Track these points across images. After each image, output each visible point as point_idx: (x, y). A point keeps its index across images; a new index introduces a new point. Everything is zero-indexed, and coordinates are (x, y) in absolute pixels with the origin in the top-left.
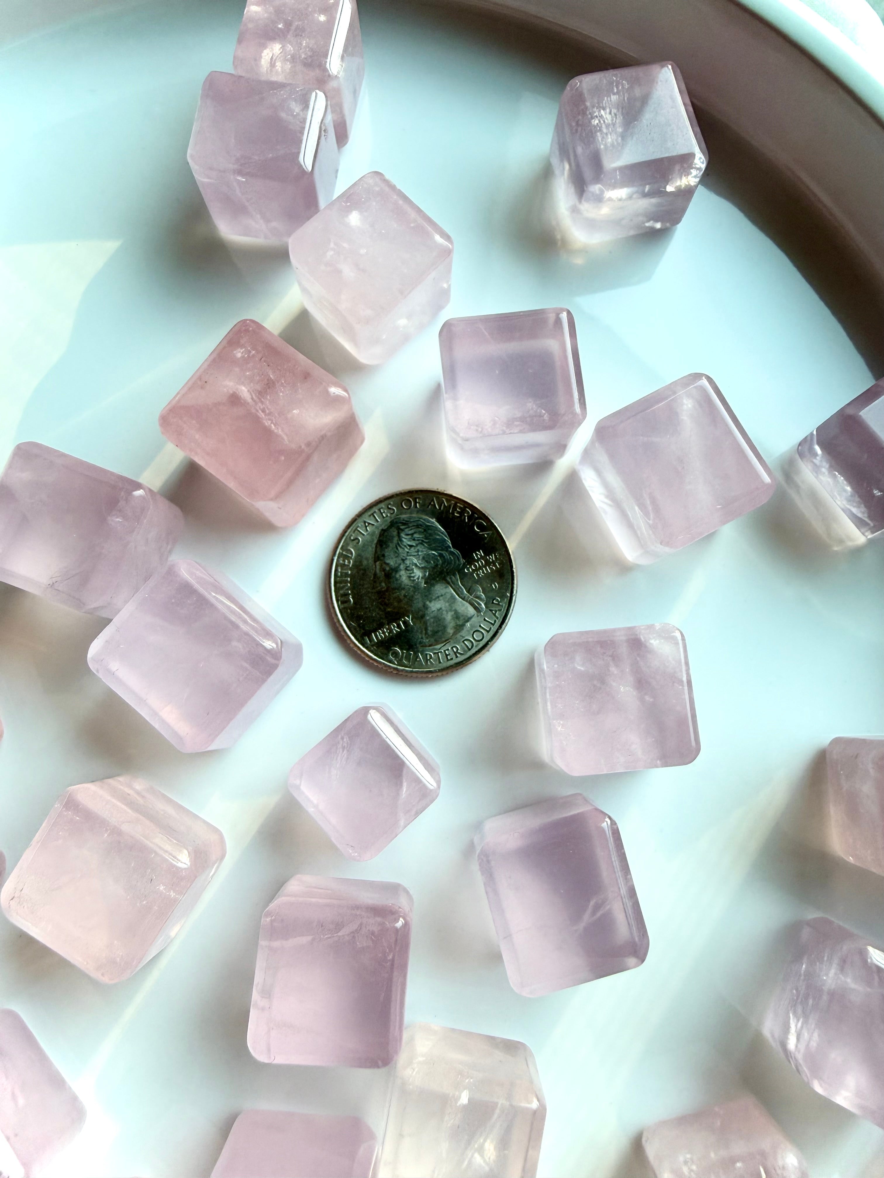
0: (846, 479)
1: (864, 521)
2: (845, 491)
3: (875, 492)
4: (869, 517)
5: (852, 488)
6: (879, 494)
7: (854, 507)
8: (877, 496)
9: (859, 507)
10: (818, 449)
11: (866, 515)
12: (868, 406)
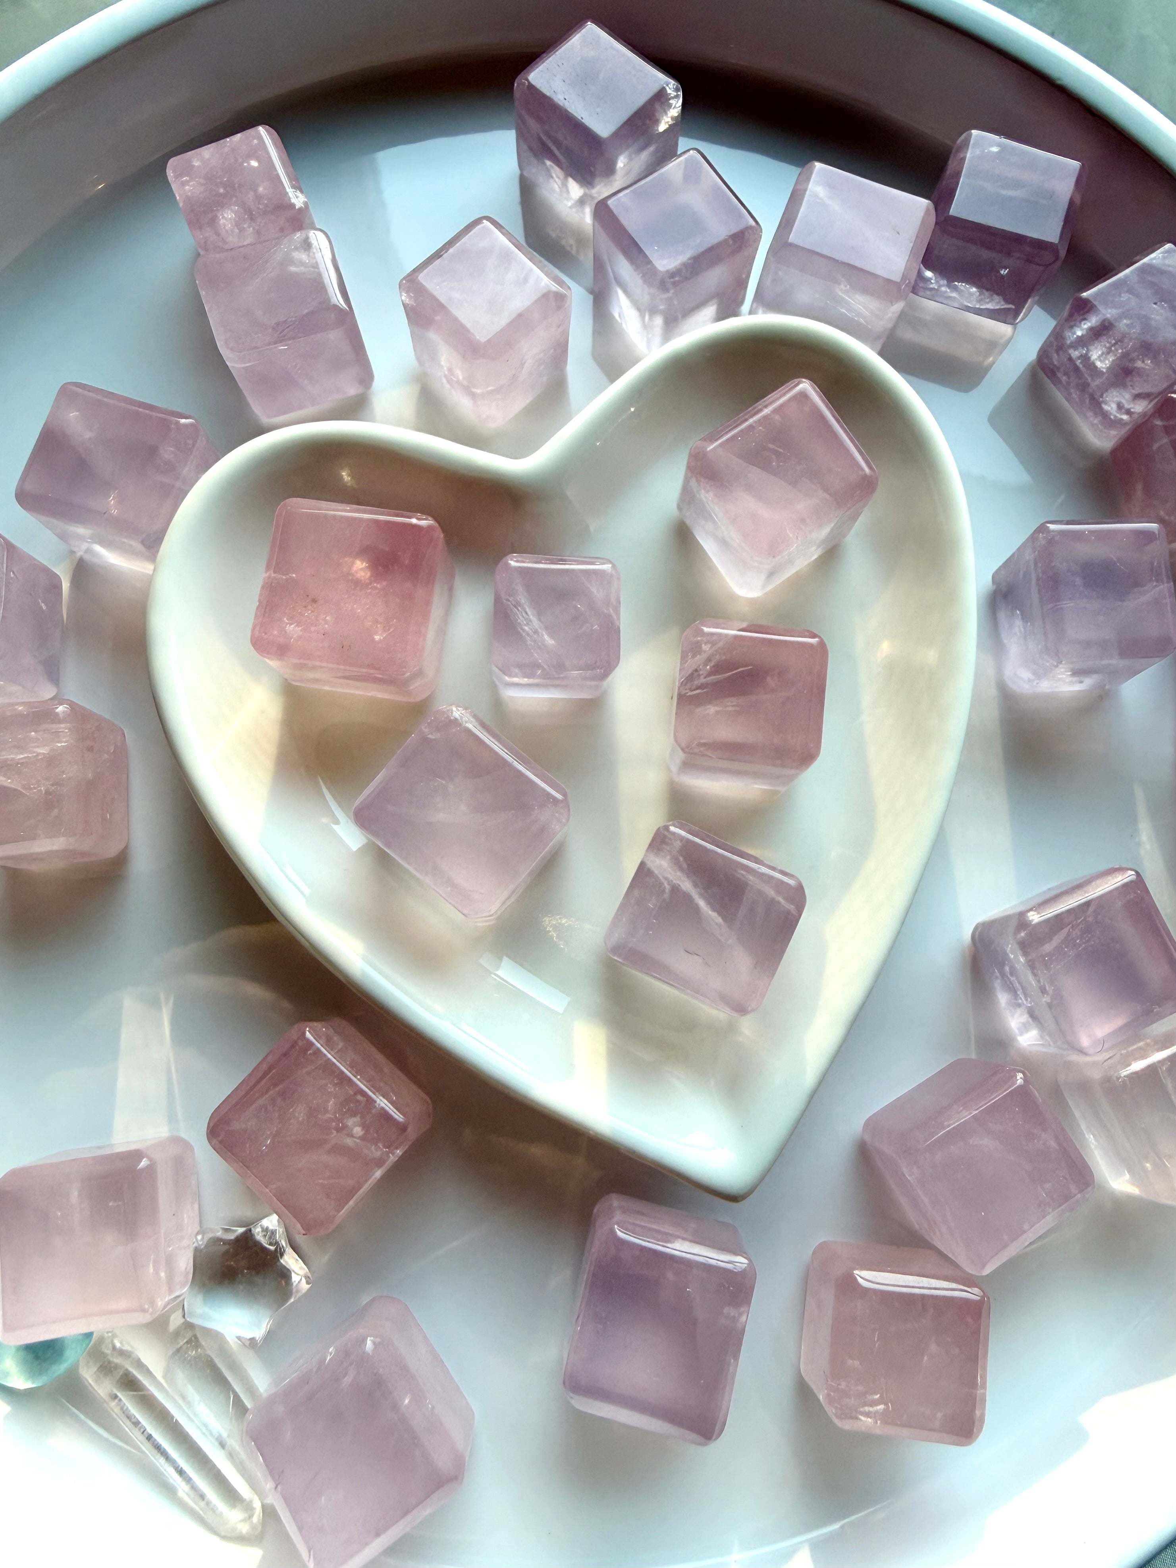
0: (967, 282)
1: (1005, 308)
2: (972, 294)
3: (1002, 272)
4: (1007, 301)
5: (977, 286)
6: (1006, 271)
7: (988, 303)
8: (1006, 274)
9: (992, 300)
10: (929, 274)
11: (1003, 303)
12: (952, 203)
